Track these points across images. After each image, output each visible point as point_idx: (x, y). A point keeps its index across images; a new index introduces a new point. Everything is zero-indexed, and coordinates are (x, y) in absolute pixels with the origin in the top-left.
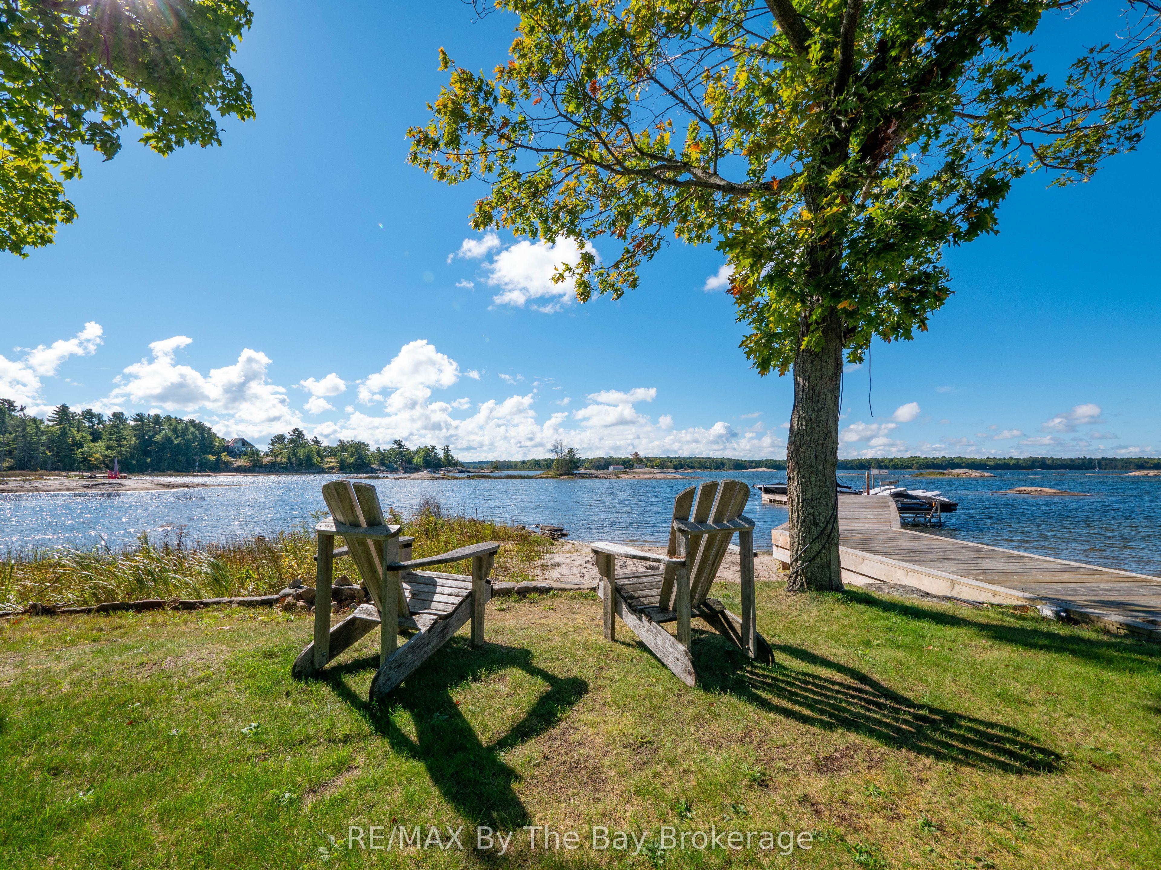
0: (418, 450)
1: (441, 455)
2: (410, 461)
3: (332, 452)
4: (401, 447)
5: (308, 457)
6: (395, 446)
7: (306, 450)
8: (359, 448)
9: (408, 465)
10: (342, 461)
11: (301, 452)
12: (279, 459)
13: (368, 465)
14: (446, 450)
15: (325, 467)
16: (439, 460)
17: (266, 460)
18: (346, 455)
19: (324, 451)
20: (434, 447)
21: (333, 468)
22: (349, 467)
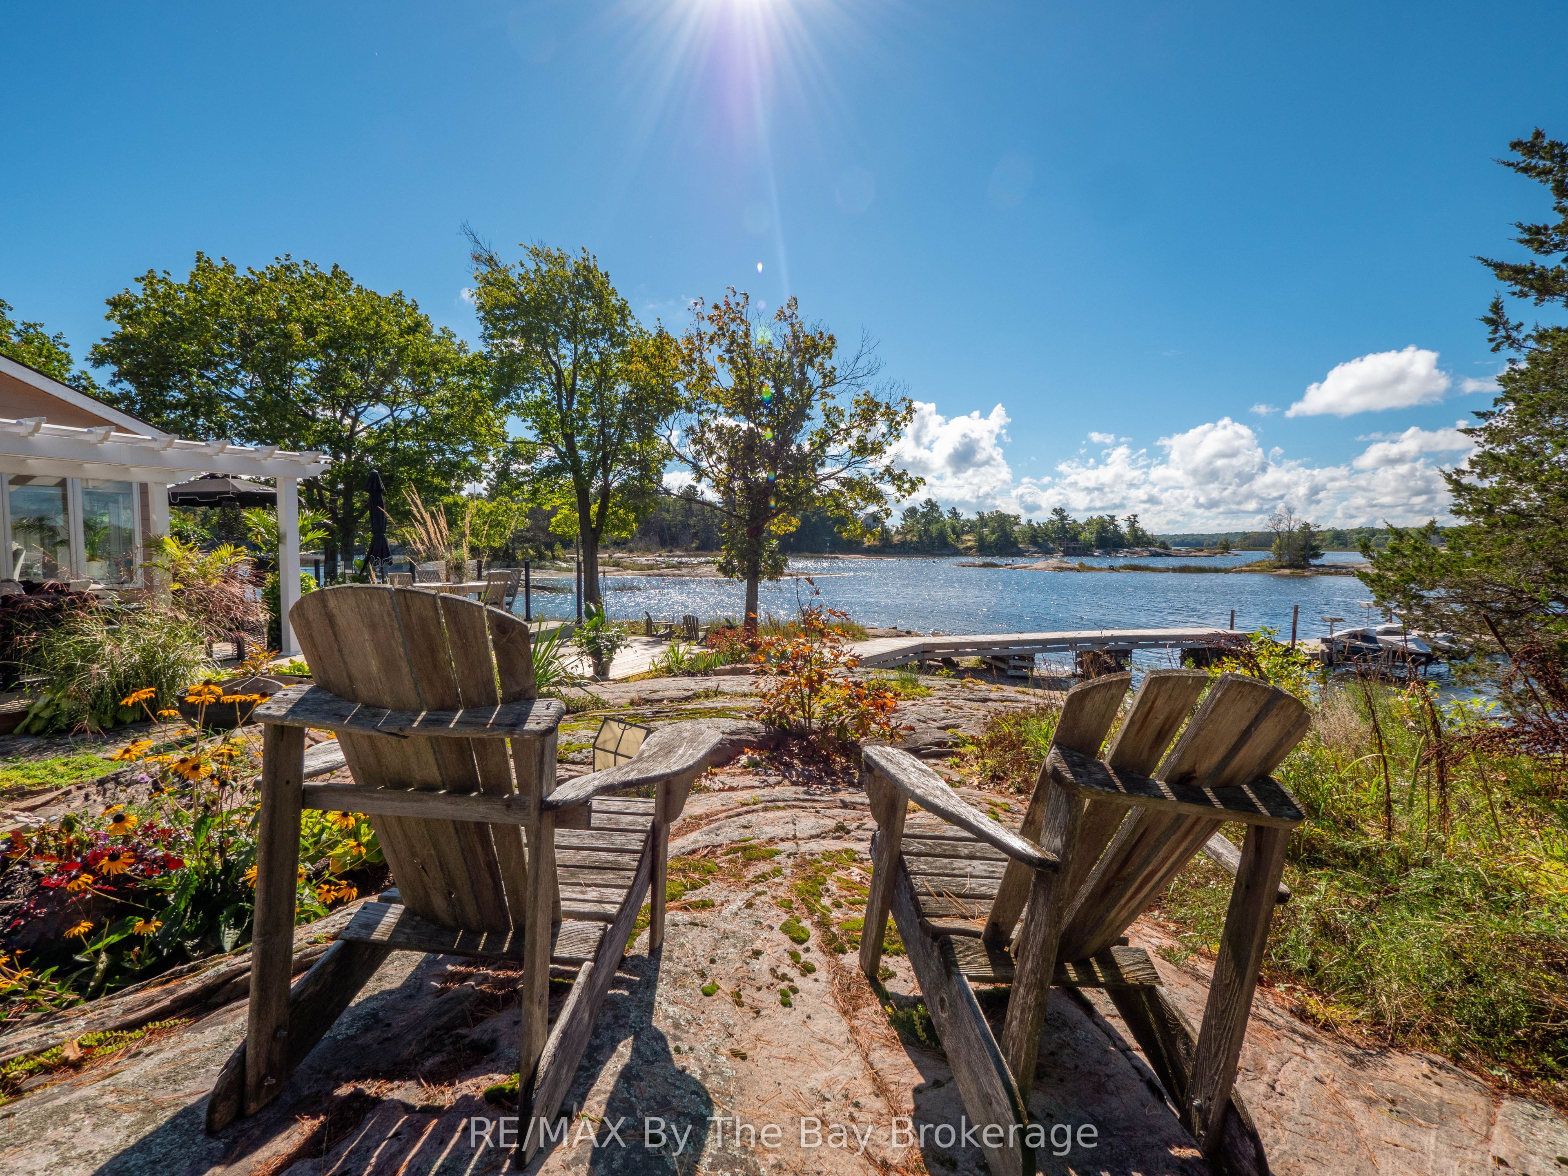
0: (1089, 522)
1: (1124, 528)
2: (1075, 539)
3: (972, 527)
4: (1063, 518)
5: (942, 535)
6: (1055, 518)
7: (939, 526)
8: (1003, 521)
9: (1072, 545)
10: (981, 539)
11: (934, 529)
12: (909, 537)
13: (1015, 543)
14: (1133, 521)
15: (961, 547)
16: (1121, 537)
17: (896, 539)
18: (986, 531)
19: (963, 526)
20: (1112, 518)
21: (970, 548)
22: (990, 546)
